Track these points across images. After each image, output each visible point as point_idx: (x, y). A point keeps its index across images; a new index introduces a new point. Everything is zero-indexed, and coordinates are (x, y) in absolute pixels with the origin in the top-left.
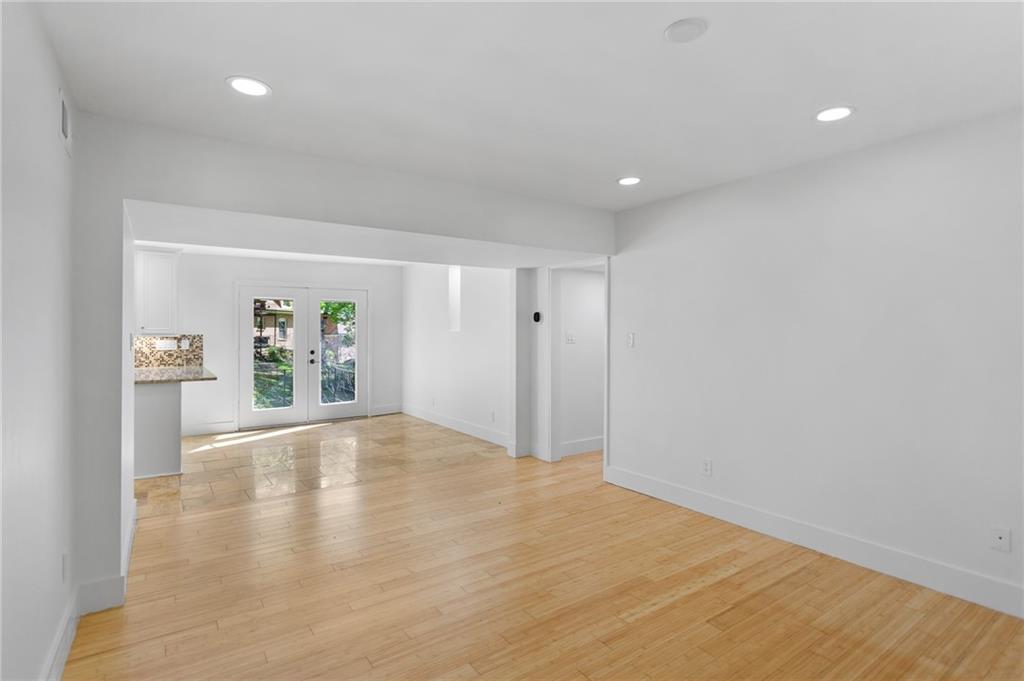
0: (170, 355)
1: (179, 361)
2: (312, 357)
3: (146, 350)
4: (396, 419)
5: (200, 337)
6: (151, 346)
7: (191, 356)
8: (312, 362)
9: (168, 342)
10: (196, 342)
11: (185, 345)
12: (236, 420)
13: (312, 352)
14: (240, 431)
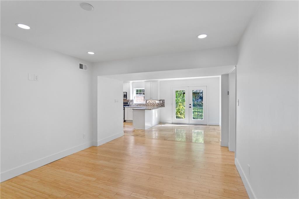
0: (158, 104)
1: (160, 105)
2: (190, 106)
3: (154, 103)
4: (215, 127)
5: (164, 100)
6: (155, 102)
7: (162, 104)
8: (190, 107)
9: (158, 101)
10: (163, 101)
11: (161, 102)
12: (171, 121)
13: (190, 105)
14: (172, 123)
